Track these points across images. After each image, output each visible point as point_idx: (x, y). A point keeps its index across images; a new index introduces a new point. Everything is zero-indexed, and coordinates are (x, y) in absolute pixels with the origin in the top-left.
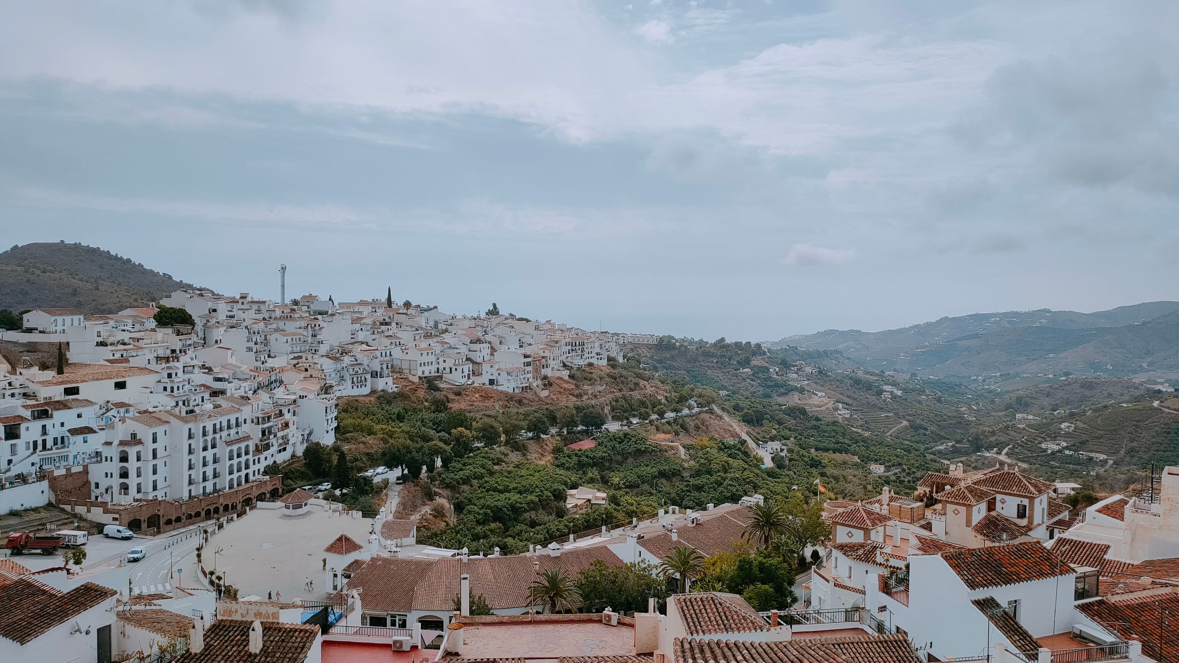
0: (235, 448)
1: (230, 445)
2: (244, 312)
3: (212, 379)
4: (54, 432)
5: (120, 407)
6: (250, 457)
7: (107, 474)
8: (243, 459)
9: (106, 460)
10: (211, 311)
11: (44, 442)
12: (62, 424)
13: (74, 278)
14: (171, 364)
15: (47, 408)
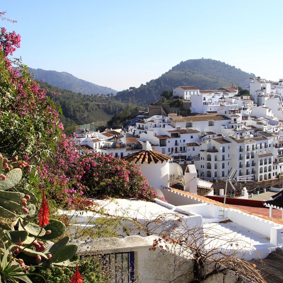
0: (263, 158)
1: (260, 157)
2: (280, 90)
3: (256, 123)
4: (181, 145)
5: (210, 134)
6: (272, 164)
7: (202, 166)
8: (268, 165)
9: (202, 159)
10: (263, 88)
11: (176, 148)
12: (184, 141)
13: (207, 77)
14: (237, 114)
15: (178, 132)
